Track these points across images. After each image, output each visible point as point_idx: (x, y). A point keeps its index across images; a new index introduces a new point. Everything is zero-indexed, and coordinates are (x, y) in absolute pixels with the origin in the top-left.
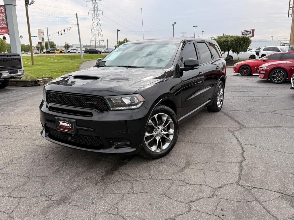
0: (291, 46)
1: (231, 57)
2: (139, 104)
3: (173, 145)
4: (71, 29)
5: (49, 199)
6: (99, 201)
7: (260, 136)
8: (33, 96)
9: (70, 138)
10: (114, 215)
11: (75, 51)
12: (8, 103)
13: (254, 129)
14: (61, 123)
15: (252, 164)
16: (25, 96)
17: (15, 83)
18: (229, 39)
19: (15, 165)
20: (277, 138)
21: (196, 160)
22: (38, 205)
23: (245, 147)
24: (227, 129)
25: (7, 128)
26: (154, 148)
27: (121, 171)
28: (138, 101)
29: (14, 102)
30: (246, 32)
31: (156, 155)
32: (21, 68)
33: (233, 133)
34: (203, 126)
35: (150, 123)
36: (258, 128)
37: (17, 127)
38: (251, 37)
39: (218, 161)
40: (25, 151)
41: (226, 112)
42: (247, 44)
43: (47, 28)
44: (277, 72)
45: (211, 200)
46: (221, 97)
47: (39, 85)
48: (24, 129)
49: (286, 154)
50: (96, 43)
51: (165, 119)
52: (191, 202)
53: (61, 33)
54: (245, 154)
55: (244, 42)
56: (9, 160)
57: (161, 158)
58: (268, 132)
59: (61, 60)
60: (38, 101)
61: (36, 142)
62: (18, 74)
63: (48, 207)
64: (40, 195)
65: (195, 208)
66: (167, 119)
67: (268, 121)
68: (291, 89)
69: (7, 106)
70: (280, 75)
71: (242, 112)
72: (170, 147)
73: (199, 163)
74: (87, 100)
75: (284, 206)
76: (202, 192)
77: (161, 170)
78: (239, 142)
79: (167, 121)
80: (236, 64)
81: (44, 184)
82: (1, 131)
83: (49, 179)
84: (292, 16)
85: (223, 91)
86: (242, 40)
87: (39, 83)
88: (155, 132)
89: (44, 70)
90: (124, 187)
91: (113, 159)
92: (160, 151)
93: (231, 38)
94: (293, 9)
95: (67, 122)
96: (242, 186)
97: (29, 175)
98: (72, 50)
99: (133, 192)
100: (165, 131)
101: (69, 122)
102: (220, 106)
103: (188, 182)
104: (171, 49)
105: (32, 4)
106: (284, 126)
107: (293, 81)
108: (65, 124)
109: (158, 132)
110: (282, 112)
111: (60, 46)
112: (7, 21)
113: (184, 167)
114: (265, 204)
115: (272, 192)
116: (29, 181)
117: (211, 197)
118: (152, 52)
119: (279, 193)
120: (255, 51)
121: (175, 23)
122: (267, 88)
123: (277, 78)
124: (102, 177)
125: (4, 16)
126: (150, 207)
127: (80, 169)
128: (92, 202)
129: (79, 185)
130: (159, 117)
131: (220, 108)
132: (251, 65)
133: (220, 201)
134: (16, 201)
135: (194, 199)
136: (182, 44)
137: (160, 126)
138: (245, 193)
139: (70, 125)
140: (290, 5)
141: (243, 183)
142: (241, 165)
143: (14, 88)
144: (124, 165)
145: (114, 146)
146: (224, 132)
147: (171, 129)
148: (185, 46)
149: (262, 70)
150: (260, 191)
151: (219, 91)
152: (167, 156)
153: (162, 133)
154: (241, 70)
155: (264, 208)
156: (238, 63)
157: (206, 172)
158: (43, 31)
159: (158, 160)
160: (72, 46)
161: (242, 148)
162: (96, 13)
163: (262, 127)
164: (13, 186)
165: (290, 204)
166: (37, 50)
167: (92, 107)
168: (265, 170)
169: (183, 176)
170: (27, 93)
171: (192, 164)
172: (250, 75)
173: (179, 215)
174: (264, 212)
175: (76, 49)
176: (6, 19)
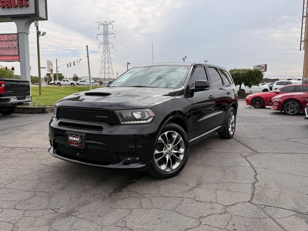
0: (304, 79)
1: (243, 90)
2: (150, 119)
3: (183, 165)
4: (80, 61)
5: (55, 212)
6: (106, 215)
7: (274, 161)
8: (39, 122)
9: (78, 154)
10: (122, 227)
11: (84, 83)
12: (14, 127)
13: (267, 154)
14: (71, 138)
15: (265, 185)
16: (32, 122)
17: (22, 109)
18: (241, 72)
19: (21, 181)
20: (291, 163)
21: (207, 181)
22: (43, 217)
23: (258, 171)
24: (239, 154)
25: (12, 149)
26: (163, 167)
27: (130, 189)
28: (148, 116)
29: (21, 126)
30: (258, 67)
31: (166, 174)
32: (29, 94)
33: (245, 157)
34: (214, 151)
35: (160, 140)
36: (271, 154)
37: (22, 149)
38: (263, 72)
39: (230, 182)
40: (31, 169)
41: (238, 139)
42: (259, 77)
43: (57, 59)
44: (290, 103)
45: (222, 216)
46: (233, 124)
47: (46, 112)
48: (30, 150)
49: (301, 177)
50: (106, 76)
51: (175, 137)
52: (201, 217)
53: (70, 65)
54: (257, 177)
55: (257, 75)
56: (14, 177)
57: (171, 179)
58: (282, 157)
59: (68, 91)
60: (45, 126)
61: (43, 162)
62: (26, 100)
63: (54, 219)
64: (46, 209)
65: (206, 223)
66: (178, 137)
67: (282, 147)
68: (305, 119)
69: (14, 130)
70: (294, 107)
71: (255, 139)
72: (180, 167)
73: (210, 183)
74: (98, 114)
75: (299, 223)
76: (213, 209)
77: (171, 189)
78: (252, 165)
79: (177, 139)
80: (248, 96)
81: (50, 199)
82: (7, 151)
83: (55, 195)
84: (304, 50)
85: (235, 118)
86: (254, 74)
87: (46, 110)
88: (165, 150)
89: (51, 99)
90: (132, 203)
91: (122, 178)
92: (170, 170)
93: (243, 71)
94: (304, 43)
95: (76, 136)
96: (255, 204)
97: (34, 190)
98: (81, 82)
99: (142, 208)
100: (175, 150)
101: (79, 136)
102: (232, 133)
103: (198, 200)
104: (181, 73)
105: (44, 35)
106: (298, 152)
107: (307, 111)
108: (74, 139)
109: (168, 150)
110: (296, 140)
111: (68, 78)
112: (19, 48)
113: (195, 187)
114: (279, 221)
115: (286, 210)
116: (34, 195)
117: (222, 214)
118: (161, 76)
119: (294, 211)
120: (268, 85)
121: (186, 57)
122: (281, 119)
123: (291, 110)
124: (110, 193)
125: (16, 43)
126: (159, 221)
127: (87, 187)
128: (99, 215)
129: (85, 200)
130: (170, 135)
131: (232, 135)
132: (263, 97)
133: (232, 217)
134: (21, 213)
135: (204, 215)
136: (192, 67)
137: (170, 144)
138: (258, 210)
139: (79, 139)
140: (301, 39)
141: (256, 202)
142: (254, 186)
143: (20, 115)
144: (132, 183)
145: (123, 161)
146: (236, 157)
147: (181, 148)
148: (195, 69)
149: (275, 101)
150: (273, 209)
151: (230, 117)
152: (177, 177)
153: (172, 151)
154: (254, 102)
155: (278, 224)
156: (250, 95)
157: (218, 192)
158: (52, 63)
159: (168, 180)
160: (81, 79)
161: (255, 171)
162: (106, 46)
163: (275, 153)
164: (18, 200)
165: (305, 221)
166: (45, 81)
167: (103, 121)
168: (279, 191)
169: (194, 194)
170: (33, 119)
171: (202, 184)
172: (263, 107)
173: (189, 229)
174: (277, 228)
175: (85, 81)
176: (18, 46)
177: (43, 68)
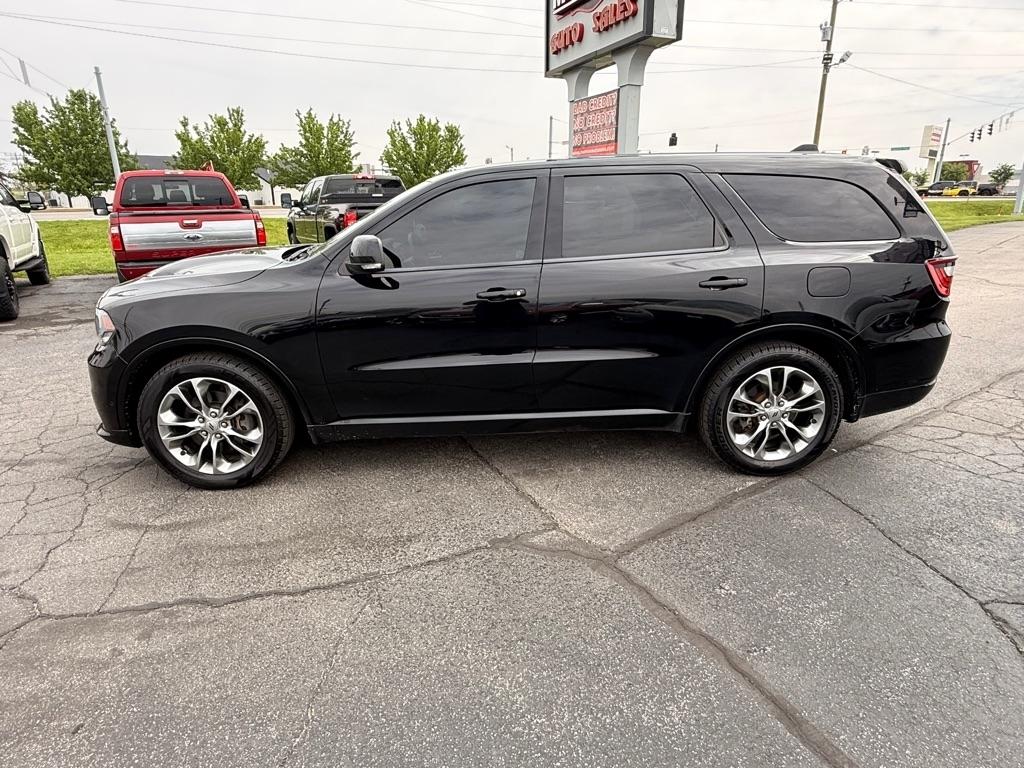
4: (1010, 119)
53: (980, 134)
105: (843, 61)
109: (208, 423)
112: (617, 124)
125: (613, 114)
137: (216, 411)
158: (937, 132)
176: (617, 121)
177: (903, 149)
